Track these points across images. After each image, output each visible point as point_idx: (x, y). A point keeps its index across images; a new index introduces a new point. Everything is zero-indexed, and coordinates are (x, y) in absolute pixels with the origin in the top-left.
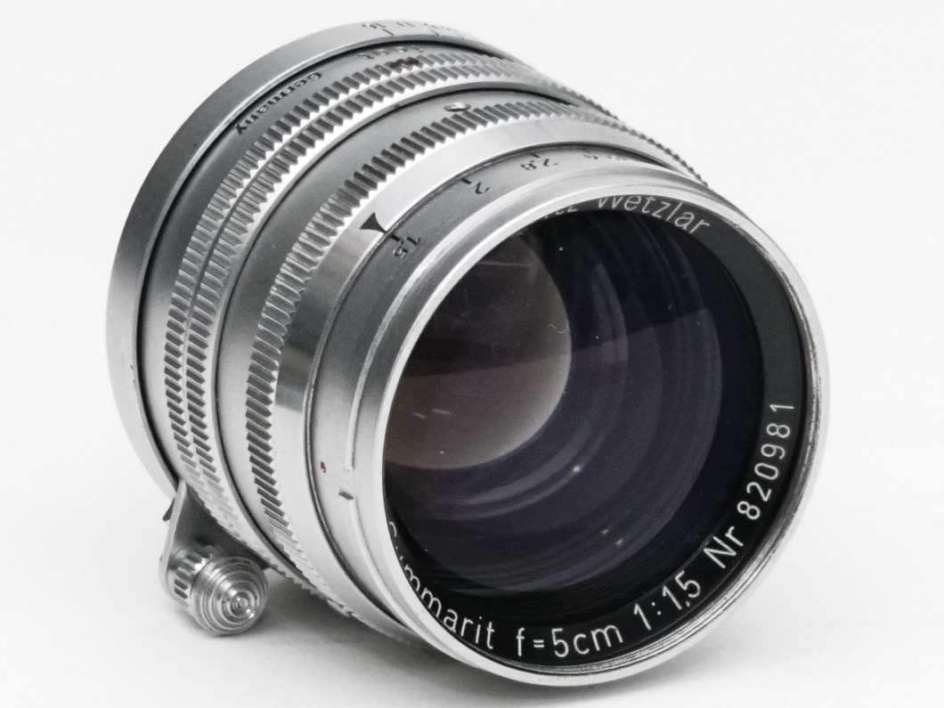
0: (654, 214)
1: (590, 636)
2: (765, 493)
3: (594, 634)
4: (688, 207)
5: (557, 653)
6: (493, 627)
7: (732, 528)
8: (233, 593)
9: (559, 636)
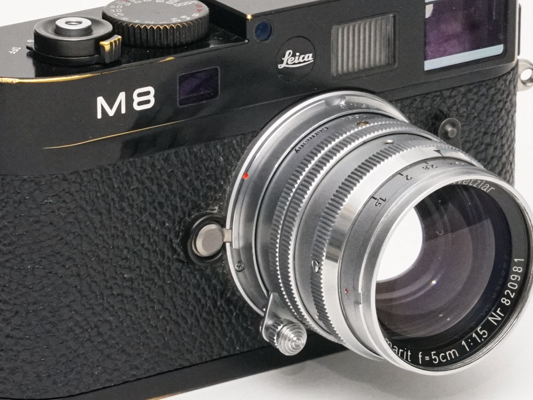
0: (474, 186)
1: (446, 354)
2: (512, 294)
4: (487, 182)
5: (434, 362)
6: (410, 352)
7: (499, 309)
8: (295, 339)
9: (434, 355)
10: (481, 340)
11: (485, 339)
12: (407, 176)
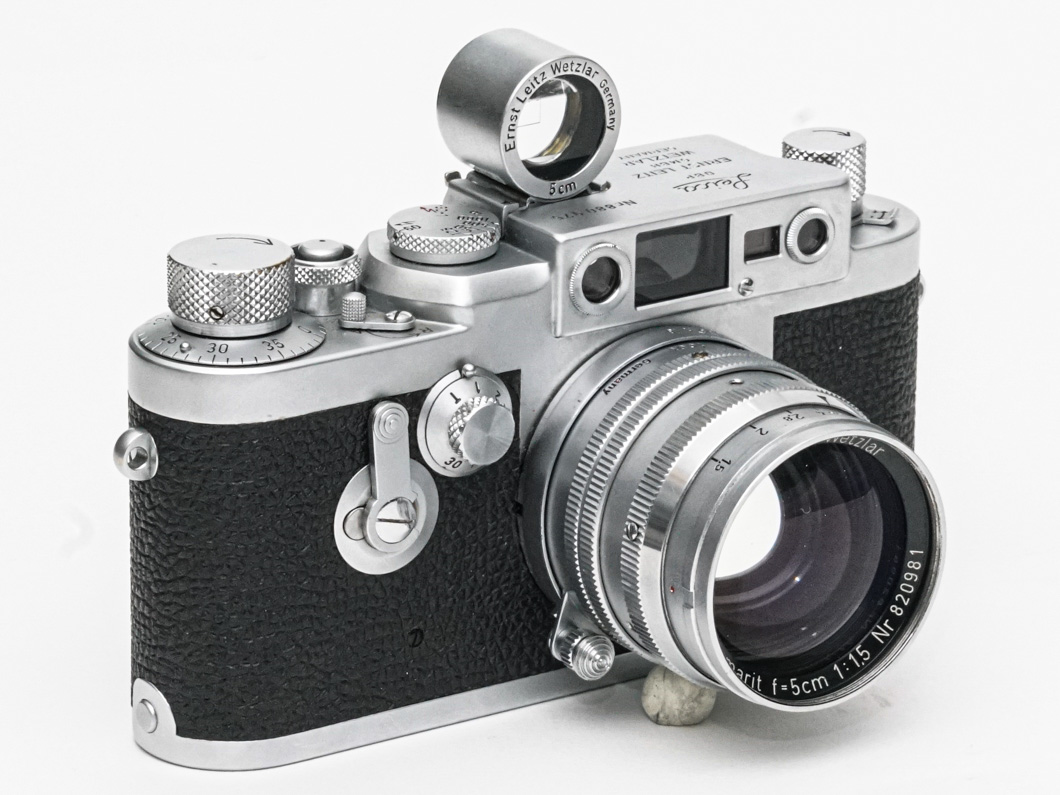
0: (855, 445)
1: (810, 683)
2: (906, 600)
3: (813, 681)
4: (874, 441)
5: (793, 693)
6: (761, 678)
7: (887, 621)
8: (598, 657)
9: (795, 683)
10: (860, 664)
11: (866, 662)
12: (761, 429)
